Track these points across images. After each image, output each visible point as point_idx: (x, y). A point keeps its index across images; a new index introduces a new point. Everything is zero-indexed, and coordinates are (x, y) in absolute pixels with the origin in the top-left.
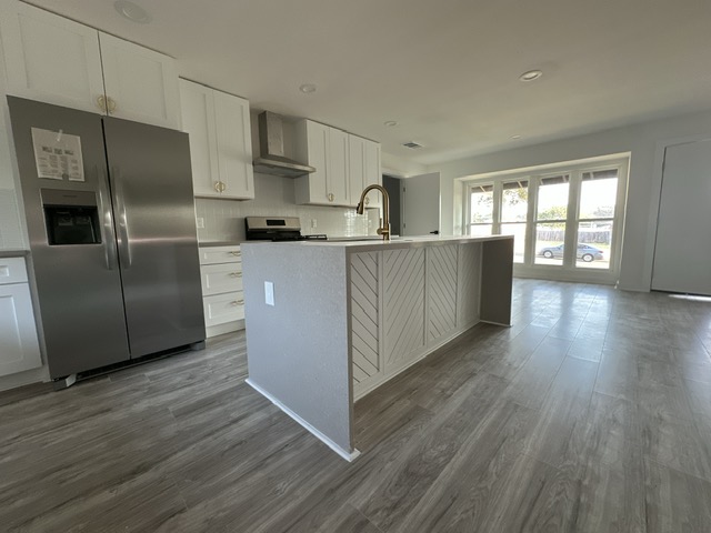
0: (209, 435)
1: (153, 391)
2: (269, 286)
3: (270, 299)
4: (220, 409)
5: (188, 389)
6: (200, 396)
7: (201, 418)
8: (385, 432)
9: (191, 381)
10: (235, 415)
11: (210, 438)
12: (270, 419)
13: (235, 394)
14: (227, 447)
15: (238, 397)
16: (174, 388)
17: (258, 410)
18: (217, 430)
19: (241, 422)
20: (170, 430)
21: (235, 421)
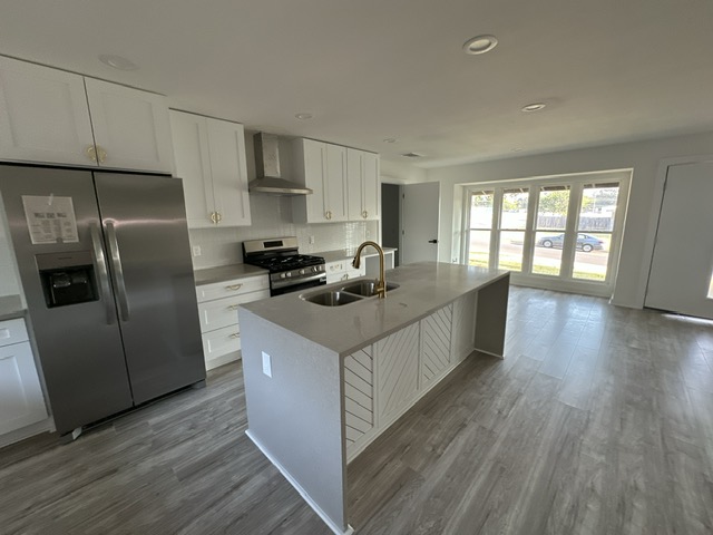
0: (211, 506)
1: (158, 446)
2: (266, 358)
3: (267, 370)
4: (221, 470)
5: (190, 443)
6: (203, 453)
7: (203, 483)
8: (379, 502)
9: (193, 432)
10: (236, 478)
11: (213, 511)
12: (269, 484)
13: (236, 451)
14: (228, 523)
15: (238, 455)
16: (177, 443)
17: (258, 472)
18: (220, 499)
19: (242, 488)
20: (175, 498)
21: (236, 487)
